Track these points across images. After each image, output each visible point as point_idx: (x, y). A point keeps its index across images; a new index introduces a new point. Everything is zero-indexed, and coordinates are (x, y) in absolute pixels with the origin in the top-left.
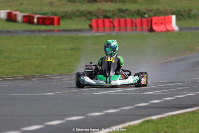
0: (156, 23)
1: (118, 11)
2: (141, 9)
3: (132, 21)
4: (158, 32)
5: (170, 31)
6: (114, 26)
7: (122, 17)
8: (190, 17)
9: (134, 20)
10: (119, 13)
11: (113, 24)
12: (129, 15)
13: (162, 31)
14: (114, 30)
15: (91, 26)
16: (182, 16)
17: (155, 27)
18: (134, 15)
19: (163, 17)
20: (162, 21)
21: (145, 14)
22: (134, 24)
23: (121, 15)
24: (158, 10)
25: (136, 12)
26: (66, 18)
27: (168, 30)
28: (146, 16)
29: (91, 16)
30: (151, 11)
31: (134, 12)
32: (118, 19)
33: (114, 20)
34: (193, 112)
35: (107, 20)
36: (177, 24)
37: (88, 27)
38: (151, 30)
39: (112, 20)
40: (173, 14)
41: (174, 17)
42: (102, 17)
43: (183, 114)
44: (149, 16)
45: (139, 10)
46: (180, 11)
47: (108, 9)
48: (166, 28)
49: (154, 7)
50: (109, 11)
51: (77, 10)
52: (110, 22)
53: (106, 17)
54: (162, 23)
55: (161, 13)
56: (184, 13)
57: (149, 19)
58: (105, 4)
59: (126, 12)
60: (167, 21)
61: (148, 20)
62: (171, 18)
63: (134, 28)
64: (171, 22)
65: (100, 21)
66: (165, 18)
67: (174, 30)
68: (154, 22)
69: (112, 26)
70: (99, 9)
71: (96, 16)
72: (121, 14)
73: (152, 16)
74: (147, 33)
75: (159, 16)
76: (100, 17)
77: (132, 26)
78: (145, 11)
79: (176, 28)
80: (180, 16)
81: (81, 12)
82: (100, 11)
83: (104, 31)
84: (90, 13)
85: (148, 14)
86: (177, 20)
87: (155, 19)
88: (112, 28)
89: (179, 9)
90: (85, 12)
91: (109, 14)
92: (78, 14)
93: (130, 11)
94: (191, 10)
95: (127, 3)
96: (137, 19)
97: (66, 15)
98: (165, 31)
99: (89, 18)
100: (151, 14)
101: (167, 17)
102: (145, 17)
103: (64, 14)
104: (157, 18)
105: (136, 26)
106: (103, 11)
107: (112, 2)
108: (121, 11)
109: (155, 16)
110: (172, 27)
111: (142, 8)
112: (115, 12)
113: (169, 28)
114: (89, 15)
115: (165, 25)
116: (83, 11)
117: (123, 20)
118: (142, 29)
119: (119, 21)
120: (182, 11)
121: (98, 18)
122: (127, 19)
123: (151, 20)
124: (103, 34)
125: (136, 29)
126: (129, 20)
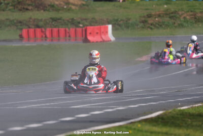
0: (90, 33)
1: (51, 20)
2: (75, 18)
3: (65, 30)
4: (93, 42)
5: (106, 41)
6: (46, 37)
7: (55, 27)
8: (128, 27)
9: (67, 29)
10: (52, 22)
11: (45, 34)
12: (62, 25)
13: (97, 42)
14: (46, 40)
15: (21, 36)
16: (120, 25)
17: (90, 38)
18: (67, 25)
19: (99, 26)
20: (98, 31)
21: (79, 23)
22: (68, 35)
23: (53, 25)
24: (93, 18)
25: (70, 21)
27: (104, 41)
28: (81, 25)
29: (21, 25)
30: (86, 20)
31: (68, 21)
32: (51, 29)
33: (45, 29)
35: (38, 30)
36: (114, 34)
37: (18, 37)
38: (86, 40)
39: (43, 30)
40: (109, 23)
41: (110, 27)
42: (33, 27)
44: (84, 26)
45: (73, 19)
46: (117, 20)
47: (40, 18)
48: (102, 38)
49: (90, 16)
50: (41, 20)
51: (7, 19)
52: (42, 31)
53: (38, 26)
54: (97, 33)
55: (96, 22)
56: (121, 23)
57: (84, 29)
58: (37, 12)
59: (60, 21)
60: (102, 30)
62: (107, 27)
63: (68, 38)
64: (107, 32)
66: (100, 28)
67: (111, 41)
68: (88, 32)
69: (44, 36)
70: (30, 18)
71: (27, 25)
72: (53, 23)
73: (87, 26)
74: (81, 43)
75: (95, 25)
76: (31, 26)
77: (66, 36)
78: (79, 20)
79: (112, 38)
80: (117, 26)
81: (11, 21)
82: (31, 20)
83: (35, 41)
84: (20, 22)
86: (114, 29)
87: (90, 29)
88: (44, 38)
89: (116, 18)
90: (15, 21)
91: (41, 24)
92: (8, 23)
93: (64, 20)
94: (129, 19)
95: (60, 12)
96: (71, 29)
98: (101, 42)
99: (20, 27)
100: (86, 23)
101: (104, 26)
102: (80, 27)
104: (92, 27)
106: (34, 20)
107: (44, 10)
108: (54, 20)
109: (91, 25)
110: (108, 37)
111: (77, 17)
112: (48, 21)
114: (19, 24)
115: (101, 34)
116: (13, 20)
117: (55, 30)
118: (76, 40)
119: (52, 30)
120: (119, 20)
121: (29, 27)
122: (60, 29)
123: (86, 30)
124: (34, 44)
125: (69, 40)
126: (62, 30)
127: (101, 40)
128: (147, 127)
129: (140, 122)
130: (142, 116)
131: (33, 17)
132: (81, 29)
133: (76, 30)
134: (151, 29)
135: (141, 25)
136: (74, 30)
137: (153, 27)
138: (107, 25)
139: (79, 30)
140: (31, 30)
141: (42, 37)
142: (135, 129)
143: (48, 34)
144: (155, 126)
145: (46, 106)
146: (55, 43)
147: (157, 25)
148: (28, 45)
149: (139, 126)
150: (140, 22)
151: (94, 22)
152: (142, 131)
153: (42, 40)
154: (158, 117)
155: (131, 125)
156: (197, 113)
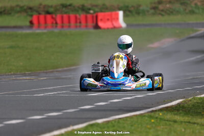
0: (101, 20)
2: (86, 4)
3: (76, 17)
4: (104, 29)
5: (117, 28)
6: (56, 23)
7: (66, 13)
8: (138, 13)
9: (78, 16)
10: (62, 8)
11: (55, 20)
12: (73, 11)
13: (108, 28)
14: (56, 27)
15: (31, 22)
16: (130, 11)
17: (101, 24)
18: (78, 11)
19: (109, 13)
20: (108, 17)
21: (90, 9)
22: (78, 21)
23: (64, 11)
24: (104, 5)
25: (81, 7)
26: (5, 14)
27: (115, 27)
28: (92, 12)
30: (96, 6)
31: (79, 7)
32: (61, 15)
33: (56, 16)
34: (141, 115)
35: (49, 16)
36: (125, 21)
37: (28, 24)
38: (97, 27)
39: (54, 16)
40: (120, 9)
41: (121, 13)
42: (43, 13)
43: (131, 117)
44: (95, 12)
45: (83, 6)
46: (127, 7)
47: (50, 4)
48: (113, 24)
49: (100, 2)
50: (51, 7)
51: (17, 6)
52: (52, 18)
53: (48, 13)
54: (108, 20)
55: (107, 9)
56: (132, 9)
57: (95, 15)
59: (70, 7)
60: (113, 17)
61: (93, 17)
62: (117, 15)
63: (78, 24)
64: (117, 19)
65: (42, 17)
66: (111, 14)
67: (121, 27)
68: (99, 18)
69: (54, 22)
70: (41, 4)
71: (37, 11)
72: (64, 9)
73: (98, 12)
74: (92, 30)
75: (105, 12)
76: (41, 12)
77: (76, 22)
78: (89, 7)
79: (123, 25)
80: (128, 12)
81: (21, 7)
82: (41, 6)
83: (46, 27)
84: (31, 8)
85: (93, 10)
86: (125, 16)
87: (101, 15)
88: (54, 25)
89: (126, 4)
90: (25, 8)
91: (51, 10)
92: (18, 9)
93: (74, 7)
94: (139, 6)
96: (81, 15)
97: (4, 11)
98: (112, 28)
99: (30, 13)
100: (97, 10)
101: (114, 13)
102: (90, 13)
103: (3, 10)
104: (102, 14)
105: (80, 22)
106: (45, 6)
108: (64, 6)
109: (101, 12)
110: (119, 24)
112: (58, 8)
113: (115, 24)
114: (29, 11)
115: (112, 21)
116: (23, 7)
117: (65, 16)
118: (86, 26)
119: (62, 17)
120: (130, 6)
121: (40, 14)
122: (71, 15)
123: (97, 17)
124: (45, 31)
125: (80, 27)
127: (111, 26)
128: (169, 116)
129: (161, 110)
131: (43, 4)
132: (92, 15)
133: (86, 17)
134: (162, 15)
138: (117, 12)
141: (52, 23)
142: (157, 118)
143: (59, 20)
149: (161, 114)
151: (104, 8)
153: (53, 27)
154: (179, 104)
155: (152, 114)
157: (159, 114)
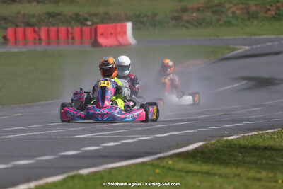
0: (102, 34)
1: (47, 16)
2: (81, 13)
3: (67, 30)
4: (106, 46)
5: (124, 45)
6: (40, 39)
7: (53, 25)
8: (154, 25)
9: (70, 29)
10: (49, 19)
11: (39, 35)
12: (63, 22)
13: (111, 46)
14: (40, 43)
15: (5, 38)
16: (142, 23)
17: (101, 40)
18: (70, 22)
19: (113, 25)
20: (112, 31)
21: (86, 20)
22: (70, 36)
23: (50, 22)
24: (105, 13)
25: (74, 16)
27: (120, 45)
28: (89, 23)
29: (6, 23)
30: (96, 15)
31: (71, 17)
32: (46, 28)
33: (40, 29)
35: (29, 30)
36: (134, 35)
38: (96, 44)
39: (37, 29)
40: (128, 20)
41: (129, 25)
42: (22, 25)
44: (93, 24)
45: (77, 15)
46: (139, 16)
47: (32, 13)
48: (117, 40)
49: (101, 10)
50: (34, 16)
52: (35, 31)
53: (29, 25)
54: (112, 34)
55: (110, 19)
56: (145, 19)
57: (93, 27)
58: (28, 5)
59: (59, 17)
60: (119, 30)
61: (91, 30)
62: (125, 26)
63: (70, 41)
64: (125, 33)
66: (116, 27)
67: (130, 44)
68: (99, 31)
69: (37, 37)
70: (19, 13)
71: (14, 23)
72: (51, 20)
73: (97, 23)
74: (88, 48)
75: (107, 23)
76: (19, 24)
77: (68, 38)
78: (86, 16)
79: (133, 41)
80: (139, 23)
82: (20, 16)
83: (25, 44)
84: (5, 19)
85: (91, 21)
86: (134, 29)
87: (101, 28)
88: (37, 41)
89: (137, 13)
91: (33, 20)
93: (65, 16)
94: (156, 15)
95: (61, 4)
96: (76, 29)
98: (117, 46)
99: (4, 25)
100: (96, 20)
101: (119, 25)
102: (87, 25)
104: (104, 26)
105: (73, 38)
106: (24, 15)
107: (38, 2)
108: (51, 15)
109: (103, 23)
110: (127, 39)
111: (83, 11)
112: (43, 18)
113: (122, 41)
114: (3, 22)
115: (116, 36)
117: (53, 29)
118: (82, 43)
119: (48, 30)
120: (142, 15)
121: (17, 26)
122: (60, 28)
123: (96, 30)
124: (24, 49)
125: (73, 43)
126: (62, 29)
127: (116, 43)
128: (181, 164)
129: (171, 157)
130: (174, 149)
131: (22, 12)
132: (89, 28)
133: (81, 30)
134: (187, 28)
135: (173, 22)
136: (79, 28)
137: (188, 25)
138: (125, 23)
139: (86, 29)
140: (20, 30)
141: (35, 39)
142: (163, 167)
143: (43, 34)
144: (192, 163)
145: (40, 135)
146: (53, 48)
147: (195, 23)
148: (15, 50)
149: (170, 162)
150: (172, 19)
151: (107, 18)
152: (173, 170)
153: (35, 44)
154: (196, 150)
155: (159, 162)
156: (250, 145)
157: (167, 162)
